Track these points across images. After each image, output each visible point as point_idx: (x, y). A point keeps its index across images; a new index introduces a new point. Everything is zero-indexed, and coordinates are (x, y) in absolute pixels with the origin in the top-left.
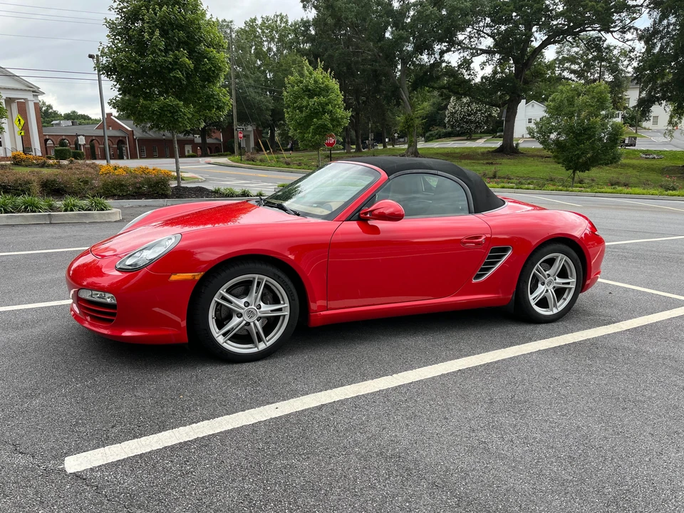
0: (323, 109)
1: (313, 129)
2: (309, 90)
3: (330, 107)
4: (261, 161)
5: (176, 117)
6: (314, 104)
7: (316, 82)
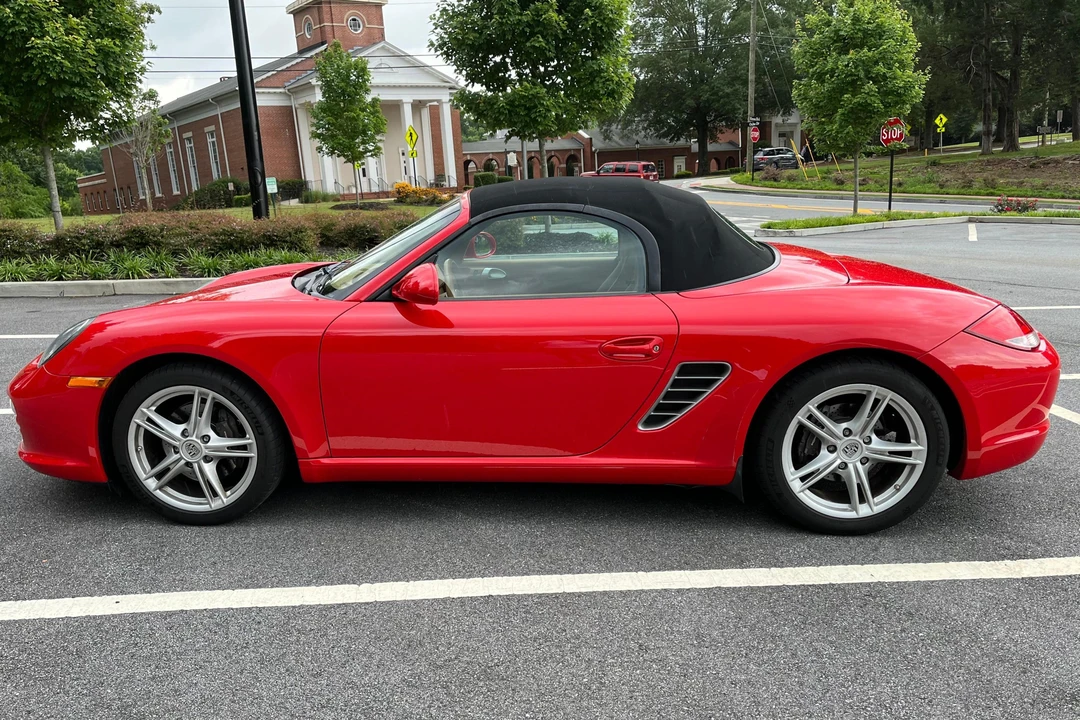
0: (867, 72)
1: (843, 114)
2: (842, 39)
3: (881, 68)
4: (790, 179)
5: (533, 116)
6: (847, 66)
7: (856, 20)
